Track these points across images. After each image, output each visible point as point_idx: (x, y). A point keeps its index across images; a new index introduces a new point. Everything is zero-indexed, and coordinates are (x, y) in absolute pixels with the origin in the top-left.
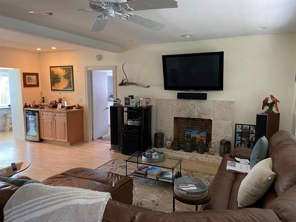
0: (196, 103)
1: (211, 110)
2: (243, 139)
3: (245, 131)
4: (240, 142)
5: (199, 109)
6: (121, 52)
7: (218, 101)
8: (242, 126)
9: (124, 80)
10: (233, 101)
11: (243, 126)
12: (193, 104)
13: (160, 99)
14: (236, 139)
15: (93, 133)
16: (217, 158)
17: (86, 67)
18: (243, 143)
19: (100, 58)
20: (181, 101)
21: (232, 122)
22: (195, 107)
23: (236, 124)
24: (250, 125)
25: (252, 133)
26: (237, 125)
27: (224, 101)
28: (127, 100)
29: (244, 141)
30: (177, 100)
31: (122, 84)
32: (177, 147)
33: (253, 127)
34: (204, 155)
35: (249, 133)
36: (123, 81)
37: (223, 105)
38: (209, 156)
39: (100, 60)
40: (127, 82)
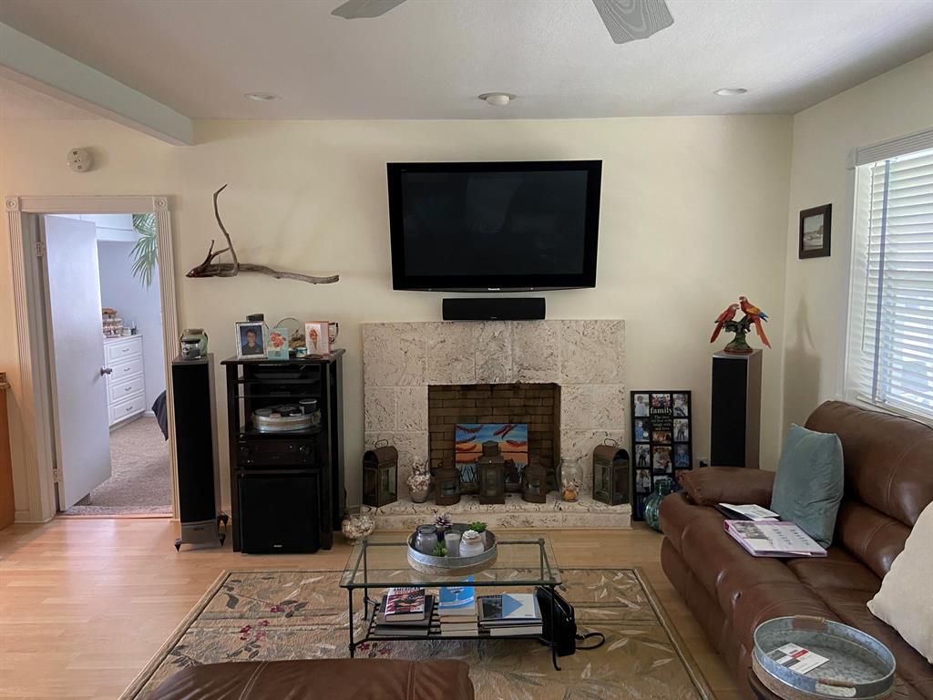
0: (507, 334)
1: (555, 353)
2: (655, 436)
3: (660, 411)
4: (648, 446)
5: (518, 351)
6: (196, 141)
7: (577, 321)
8: (651, 398)
9: (216, 254)
10: (624, 321)
11: (654, 395)
12: (496, 334)
13: (376, 324)
14: (637, 440)
15: (56, 484)
16: (591, 509)
17: (15, 201)
18: (656, 450)
19: (88, 160)
20: (454, 326)
21: (623, 385)
22: (502, 347)
23: (633, 393)
24: (672, 393)
25: (679, 417)
26: (636, 396)
27: (596, 321)
28: (250, 334)
29: (658, 443)
30: (438, 326)
31: (204, 271)
32: (449, 492)
33: (681, 396)
34: (549, 506)
35: (672, 417)
36: (210, 257)
37: (593, 334)
38: (564, 505)
39: (91, 168)
40: (233, 262)
